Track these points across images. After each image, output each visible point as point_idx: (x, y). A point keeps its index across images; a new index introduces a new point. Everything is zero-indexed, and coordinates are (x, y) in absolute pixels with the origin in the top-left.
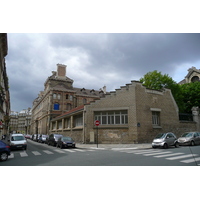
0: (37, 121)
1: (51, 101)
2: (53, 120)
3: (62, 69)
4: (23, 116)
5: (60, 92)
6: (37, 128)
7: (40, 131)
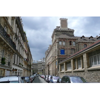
0: (48, 65)
1: (58, 47)
2: (61, 63)
3: (64, 22)
4: (41, 63)
5: (64, 40)
6: (49, 71)
7: (51, 73)
